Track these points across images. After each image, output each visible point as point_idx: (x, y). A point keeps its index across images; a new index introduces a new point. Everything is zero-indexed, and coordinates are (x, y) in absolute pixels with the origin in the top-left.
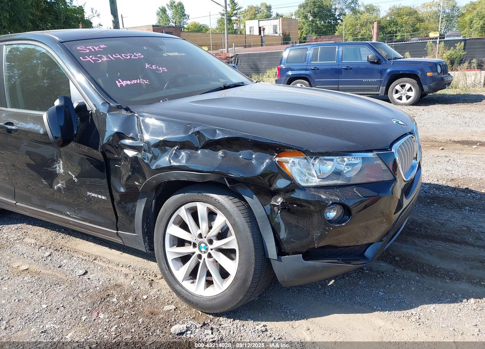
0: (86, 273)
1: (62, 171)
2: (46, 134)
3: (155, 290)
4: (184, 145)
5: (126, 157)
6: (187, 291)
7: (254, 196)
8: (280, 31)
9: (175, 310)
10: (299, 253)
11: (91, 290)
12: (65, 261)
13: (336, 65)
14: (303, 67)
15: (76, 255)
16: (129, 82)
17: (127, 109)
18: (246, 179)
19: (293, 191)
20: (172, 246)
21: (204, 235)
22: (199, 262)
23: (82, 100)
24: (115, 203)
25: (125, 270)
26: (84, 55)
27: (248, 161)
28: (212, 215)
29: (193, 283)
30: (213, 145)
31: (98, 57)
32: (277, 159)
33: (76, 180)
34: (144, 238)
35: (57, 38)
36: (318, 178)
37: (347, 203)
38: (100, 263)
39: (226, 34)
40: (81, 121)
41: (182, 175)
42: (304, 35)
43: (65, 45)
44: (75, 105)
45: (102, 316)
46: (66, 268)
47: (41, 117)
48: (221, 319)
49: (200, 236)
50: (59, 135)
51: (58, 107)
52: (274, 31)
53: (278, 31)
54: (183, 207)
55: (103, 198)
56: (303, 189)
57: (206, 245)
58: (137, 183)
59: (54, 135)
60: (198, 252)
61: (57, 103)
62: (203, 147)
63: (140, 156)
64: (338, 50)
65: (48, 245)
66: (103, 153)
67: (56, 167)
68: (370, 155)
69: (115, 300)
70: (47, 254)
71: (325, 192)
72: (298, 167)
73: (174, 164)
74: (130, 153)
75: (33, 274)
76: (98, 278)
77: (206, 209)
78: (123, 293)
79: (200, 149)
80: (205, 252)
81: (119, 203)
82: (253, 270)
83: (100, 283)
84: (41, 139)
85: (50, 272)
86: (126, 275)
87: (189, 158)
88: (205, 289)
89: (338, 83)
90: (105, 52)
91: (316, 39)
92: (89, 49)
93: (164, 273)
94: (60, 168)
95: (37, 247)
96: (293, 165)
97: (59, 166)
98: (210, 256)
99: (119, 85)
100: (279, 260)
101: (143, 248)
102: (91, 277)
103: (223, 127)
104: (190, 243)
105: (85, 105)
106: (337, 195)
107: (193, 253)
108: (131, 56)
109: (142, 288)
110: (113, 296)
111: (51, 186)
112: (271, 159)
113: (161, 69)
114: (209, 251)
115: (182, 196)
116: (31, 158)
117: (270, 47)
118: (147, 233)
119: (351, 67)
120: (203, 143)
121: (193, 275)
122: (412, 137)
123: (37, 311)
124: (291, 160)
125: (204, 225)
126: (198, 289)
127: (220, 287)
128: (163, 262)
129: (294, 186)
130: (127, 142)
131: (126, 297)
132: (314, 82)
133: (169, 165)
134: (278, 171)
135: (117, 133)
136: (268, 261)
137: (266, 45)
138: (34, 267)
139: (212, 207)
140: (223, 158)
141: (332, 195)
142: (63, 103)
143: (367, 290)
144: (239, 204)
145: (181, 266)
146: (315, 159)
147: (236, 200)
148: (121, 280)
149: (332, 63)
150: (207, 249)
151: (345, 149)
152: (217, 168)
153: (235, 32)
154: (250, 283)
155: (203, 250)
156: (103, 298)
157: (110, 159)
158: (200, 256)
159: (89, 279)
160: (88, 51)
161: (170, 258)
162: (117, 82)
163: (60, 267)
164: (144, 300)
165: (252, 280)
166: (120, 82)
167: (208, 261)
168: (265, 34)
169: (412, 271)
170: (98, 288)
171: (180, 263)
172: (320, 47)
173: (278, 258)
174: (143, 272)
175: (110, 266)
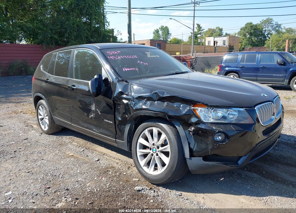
0: (99, 160)
1: (94, 109)
2: (89, 91)
3: (130, 171)
4: (149, 99)
5: (123, 103)
6: (145, 171)
7: (181, 126)
8: (227, 44)
9: (138, 181)
10: (201, 157)
11: (100, 168)
12: (90, 154)
13: (256, 65)
14: (235, 66)
15: (95, 152)
16: (129, 69)
17: (126, 81)
18: (176, 116)
19: (199, 124)
20: (140, 149)
21: (155, 144)
22: (152, 157)
23: (106, 76)
24: (116, 125)
25: (117, 161)
26: (110, 56)
27: (178, 108)
28: (160, 134)
29: (148, 168)
30: (162, 99)
31: (116, 57)
32: (192, 108)
33: (100, 113)
34: (128, 144)
35: (99, 48)
36: (213, 119)
37: (226, 132)
38: (106, 157)
39: (192, 45)
40: (105, 86)
41: (147, 113)
42: (243, 47)
43: (102, 51)
44: (103, 78)
45: (103, 179)
46: (90, 157)
47: (88, 84)
48: (160, 187)
49: (154, 144)
50: (95, 91)
51: (96, 79)
52: (223, 44)
53: (226, 44)
54: (147, 129)
55: (111, 122)
56: (204, 123)
57: (156, 149)
58: (127, 116)
59: (93, 91)
60: (151, 152)
61: (96, 77)
62: (158, 100)
63: (129, 103)
64: (258, 56)
65: (83, 146)
66: (113, 101)
67: (92, 107)
68: (242, 109)
69: (110, 173)
70: (82, 150)
71: (215, 126)
72: (203, 113)
73: (144, 107)
74: (125, 101)
75: (75, 158)
76: (104, 163)
77: (157, 130)
78: (115, 171)
79: (156, 101)
80: (155, 153)
81: (118, 125)
82: (177, 162)
83: (105, 165)
84: (87, 94)
85: (82, 158)
86: (117, 163)
87: (151, 105)
88: (153, 171)
89: (257, 76)
90: (119, 55)
91: (250, 49)
92: (112, 53)
93: (135, 162)
94: (93, 108)
95: (78, 146)
96: (201, 111)
97: (93, 107)
98: (157, 155)
99: (124, 70)
100: (190, 159)
101: (126, 149)
102: (101, 162)
103: (168, 91)
104: (148, 147)
105: (108, 79)
106: (221, 128)
107: (150, 153)
108: (131, 57)
109: (124, 169)
110: (110, 172)
111: (88, 116)
112: (190, 108)
113: (145, 63)
114: (157, 152)
115: (146, 124)
116: (81, 104)
117: (219, 53)
118: (129, 141)
119: (265, 67)
120: (158, 98)
121: (148, 164)
122: (272, 104)
123: (75, 173)
124: (200, 109)
125: (156, 139)
126: (150, 171)
127: (161, 170)
128: (135, 156)
129: (200, 122)
130: (125, 96)
131: (116, 172)
132: (242, 75)
133: (141, 108)
134: (193, 114)
135: (120, 92)
136: (185, 159)
137: (217, 52)
138: (76, 155)
139: (160, 130)
140: (166, 105)
141: (219, 128)
142: (98, 77)
143: (241, 185)
144: (173, 129)
145: (144, 159)
146: (212, 109)
147: (172, 127)
148: (115, 165)
149: (253, 64)
150: (156, 151)
151: (227, 105)
152: (163, 110)
153: (199, 44)
154: (175, 169)
155: (154, 151)
156: (105, 172)
157: (116, 104)
158: (152, 155)
159: (100, 163)
160: (112, 54)
161: (138, 154)
162: (123, 69)
163: (87, 156)
164: (124, 175)
165: (176, 167)
166: (124, 69)
167: (156, 157)
168: (217, 45)
169: (271, 180)
170: (103, 167)
171: (143, 158)
172: (246, 54)
173: (190, 158)
174: (125, 163)
175: (111, 158)
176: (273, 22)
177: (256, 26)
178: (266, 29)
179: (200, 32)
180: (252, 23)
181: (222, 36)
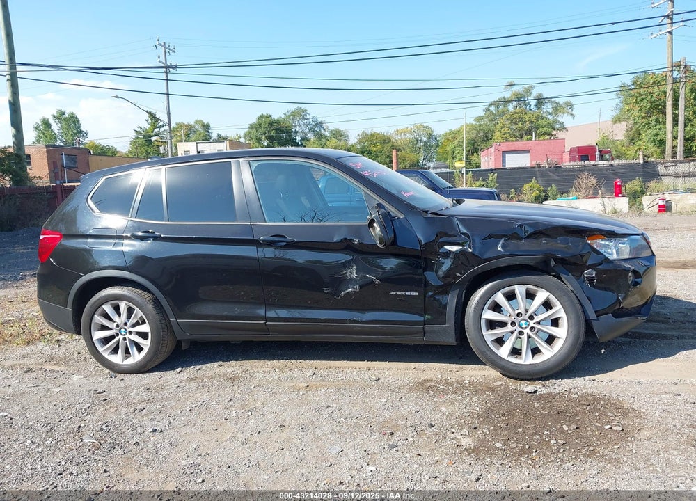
80: (526, 328)
176: (308, 116)
177: (278, 122)
178: (297, 130)
179: (157, 130)
180: (270, 116)
181: (211, 141)
